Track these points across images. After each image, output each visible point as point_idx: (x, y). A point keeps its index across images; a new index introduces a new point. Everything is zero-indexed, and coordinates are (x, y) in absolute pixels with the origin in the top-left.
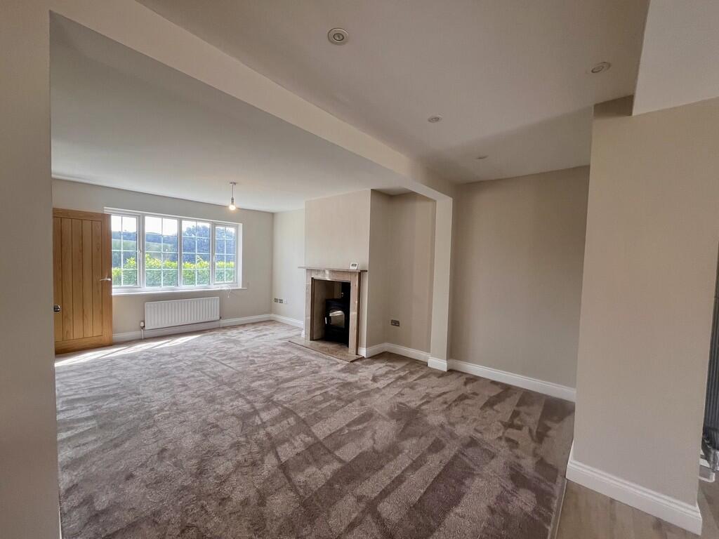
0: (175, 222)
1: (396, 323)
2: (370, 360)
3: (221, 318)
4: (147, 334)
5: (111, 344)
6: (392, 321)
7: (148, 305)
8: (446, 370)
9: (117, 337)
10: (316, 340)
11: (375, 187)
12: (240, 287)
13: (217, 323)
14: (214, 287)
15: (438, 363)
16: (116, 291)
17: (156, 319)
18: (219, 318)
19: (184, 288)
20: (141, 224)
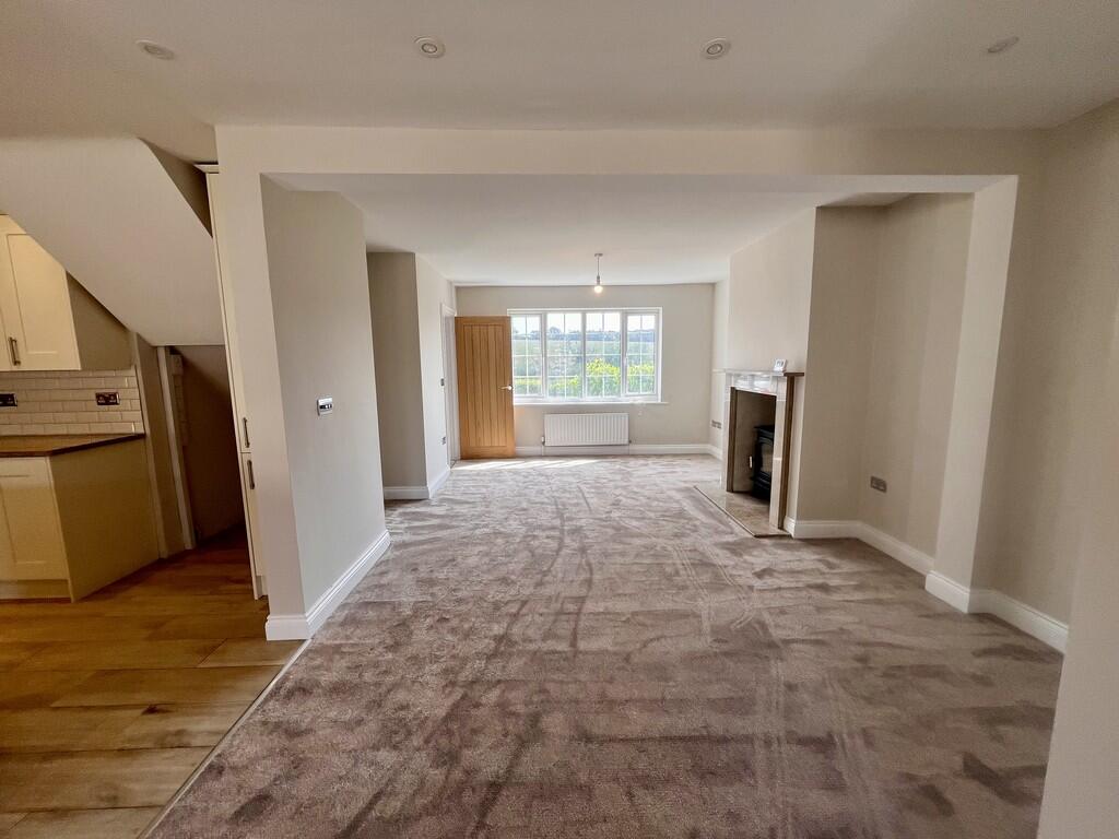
0: (578, 316)
1: (879, 485)
2: (799, 542)
3: (630, 442)
4: (549, 451)
5: (514, 457)
6: (873, 479)
7: (547, 417)
8: (964, 609)
9: (521, 449)
10: (738, 492)
11: (823, 202)
12: (659, 401)
13: (627, 448)
14: (625, 398)
15: (951, 588)
16: (518, 400)
17: (557, 433)
18: (626, 441)
19: (589, 399)
20: (544, 322)
